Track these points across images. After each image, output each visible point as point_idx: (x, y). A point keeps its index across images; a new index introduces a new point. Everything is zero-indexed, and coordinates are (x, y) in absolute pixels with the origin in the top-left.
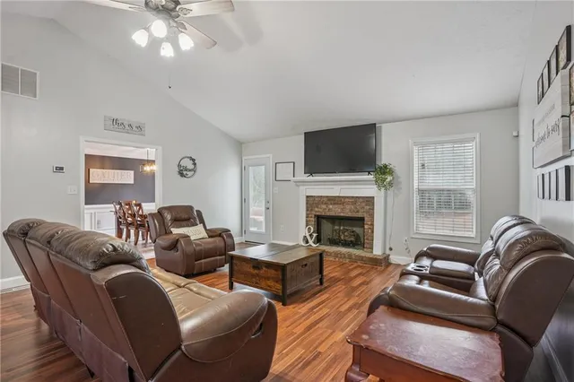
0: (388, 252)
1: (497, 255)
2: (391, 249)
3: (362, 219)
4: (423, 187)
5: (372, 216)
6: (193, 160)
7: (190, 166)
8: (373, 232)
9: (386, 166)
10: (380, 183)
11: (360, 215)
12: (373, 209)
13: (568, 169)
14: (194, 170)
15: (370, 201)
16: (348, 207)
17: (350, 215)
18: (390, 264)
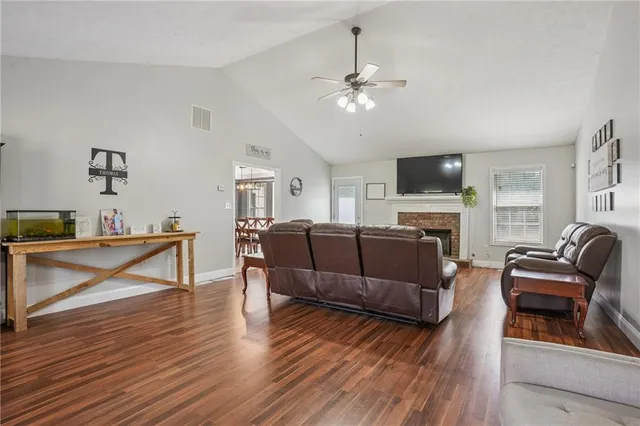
0: (471, 257)
1: (573, 244)
2: (473, 255)
3: (450, 231)
4: (500, 205)
5: (458, 229)
6: (300, 181)
7: (298, 186)
8: (459, 241)
9: (470, 188)
10: (467, 202)
11: (447, 228)
12: (459, 223)
13: (611, 194)
14: (300, 190)
15: (456, 216)
16: (437, 221)
17: (438, 228)
18: (473, 267)
